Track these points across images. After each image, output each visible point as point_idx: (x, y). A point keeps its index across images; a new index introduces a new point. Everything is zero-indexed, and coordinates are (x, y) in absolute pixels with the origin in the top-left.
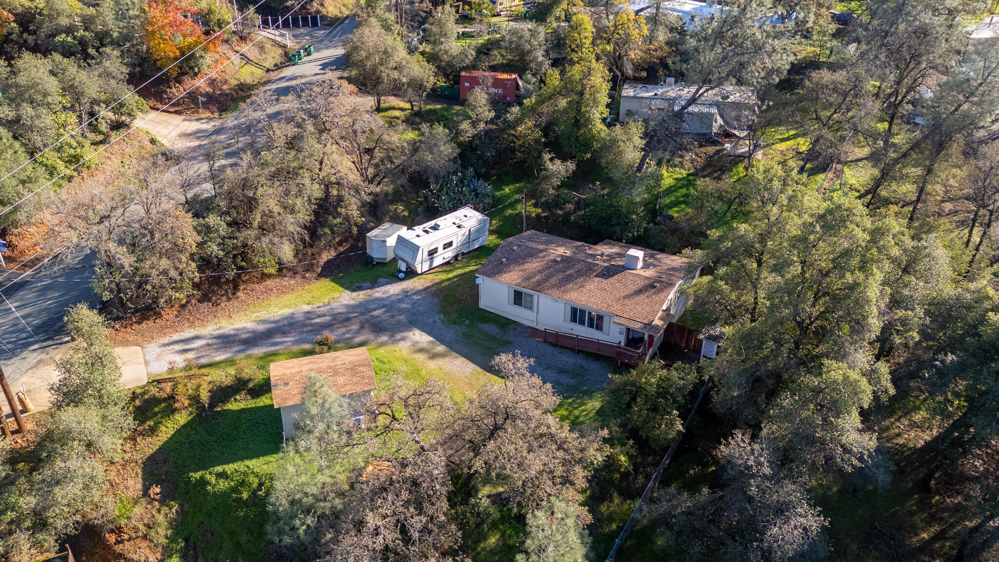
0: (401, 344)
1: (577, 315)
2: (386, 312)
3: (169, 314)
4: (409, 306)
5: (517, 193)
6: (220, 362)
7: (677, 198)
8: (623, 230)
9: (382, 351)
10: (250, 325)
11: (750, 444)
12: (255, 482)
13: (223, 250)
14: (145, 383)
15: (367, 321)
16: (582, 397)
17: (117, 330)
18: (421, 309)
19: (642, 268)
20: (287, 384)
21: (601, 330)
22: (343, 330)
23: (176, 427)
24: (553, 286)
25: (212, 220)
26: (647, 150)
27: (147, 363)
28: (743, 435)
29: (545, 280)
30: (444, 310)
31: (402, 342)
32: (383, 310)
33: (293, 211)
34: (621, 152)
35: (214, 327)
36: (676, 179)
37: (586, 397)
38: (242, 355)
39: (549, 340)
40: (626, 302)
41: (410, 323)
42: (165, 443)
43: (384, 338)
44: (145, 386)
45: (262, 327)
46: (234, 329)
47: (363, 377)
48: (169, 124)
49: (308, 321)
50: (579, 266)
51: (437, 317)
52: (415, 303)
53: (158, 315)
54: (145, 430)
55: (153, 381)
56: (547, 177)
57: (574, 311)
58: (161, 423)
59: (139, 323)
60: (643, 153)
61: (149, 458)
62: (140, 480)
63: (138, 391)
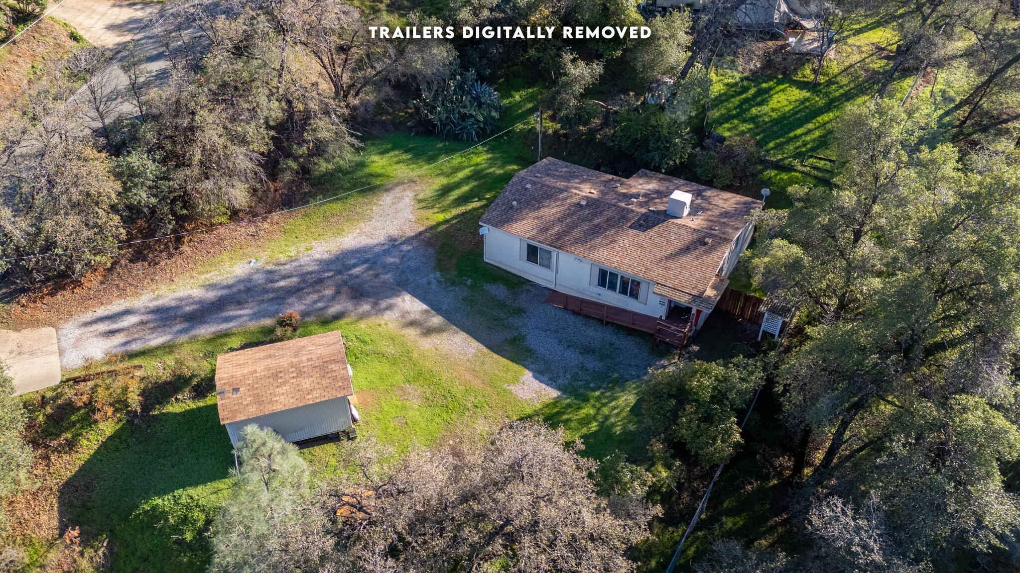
0: (388, 316)
1: (606, 278)
2: (368, 269)
3: (92, 281)
4: (398, 261)
5: (530, 102)
6: (157, 348)
7: (729, 110)
8: (663, 156)
9: (362, 325)
10: (197, 293)
11: (854, 519)
12: (200, 517)
13: (155, 196)
14: (57, 383)
15: (345, 282)
16: (612, 389)
17: (23, 306)
18: (412, 264)
19: (689, 214)
20: (236, 390)
21: (637, 298)
22: (315, 297)
23: (100, 439)
24: (577, 241)
25: (136, 159)
26: (695, 48)
27: (61, 352)
28: (844, 504)
29: (566, 233)
30: (441, 267)
31: (388, 312)
32: (365, 266)
33: (243, 141)
34: (661, 53)
35: (151, 296)
36: (727, 85)
37: (617, 389)
38: (184, 338)
39: (570, 308)
40: (670, 264)
41: (399, 285)
42: (86, 462)
43: (366, 307)
44: (58, 387)
45: (211, 295)
46: (176, 299)
47: (335, 379)
48: (94, 11)
49: (270, 285)
50: (609, 213)
51: (432, 276)
52: (404, 256)
53: (78, 284)
54: (60, 445)
55: (68, 380)
56: (567, 84)
57: (603, 274)
58: (81, 434)
59: (52, 294)
60: (690, 54)
61: (66, 482)
62: (56, 514)
63: (49, 395)
